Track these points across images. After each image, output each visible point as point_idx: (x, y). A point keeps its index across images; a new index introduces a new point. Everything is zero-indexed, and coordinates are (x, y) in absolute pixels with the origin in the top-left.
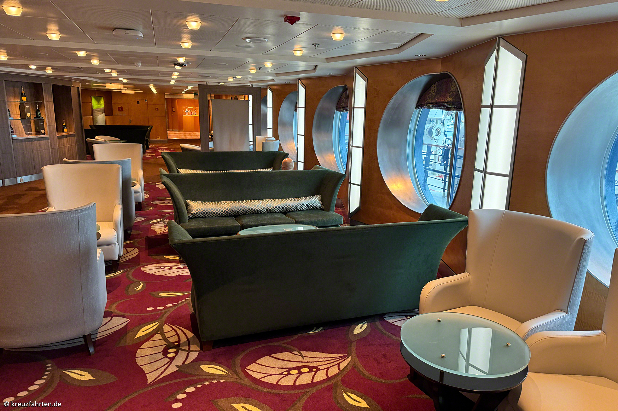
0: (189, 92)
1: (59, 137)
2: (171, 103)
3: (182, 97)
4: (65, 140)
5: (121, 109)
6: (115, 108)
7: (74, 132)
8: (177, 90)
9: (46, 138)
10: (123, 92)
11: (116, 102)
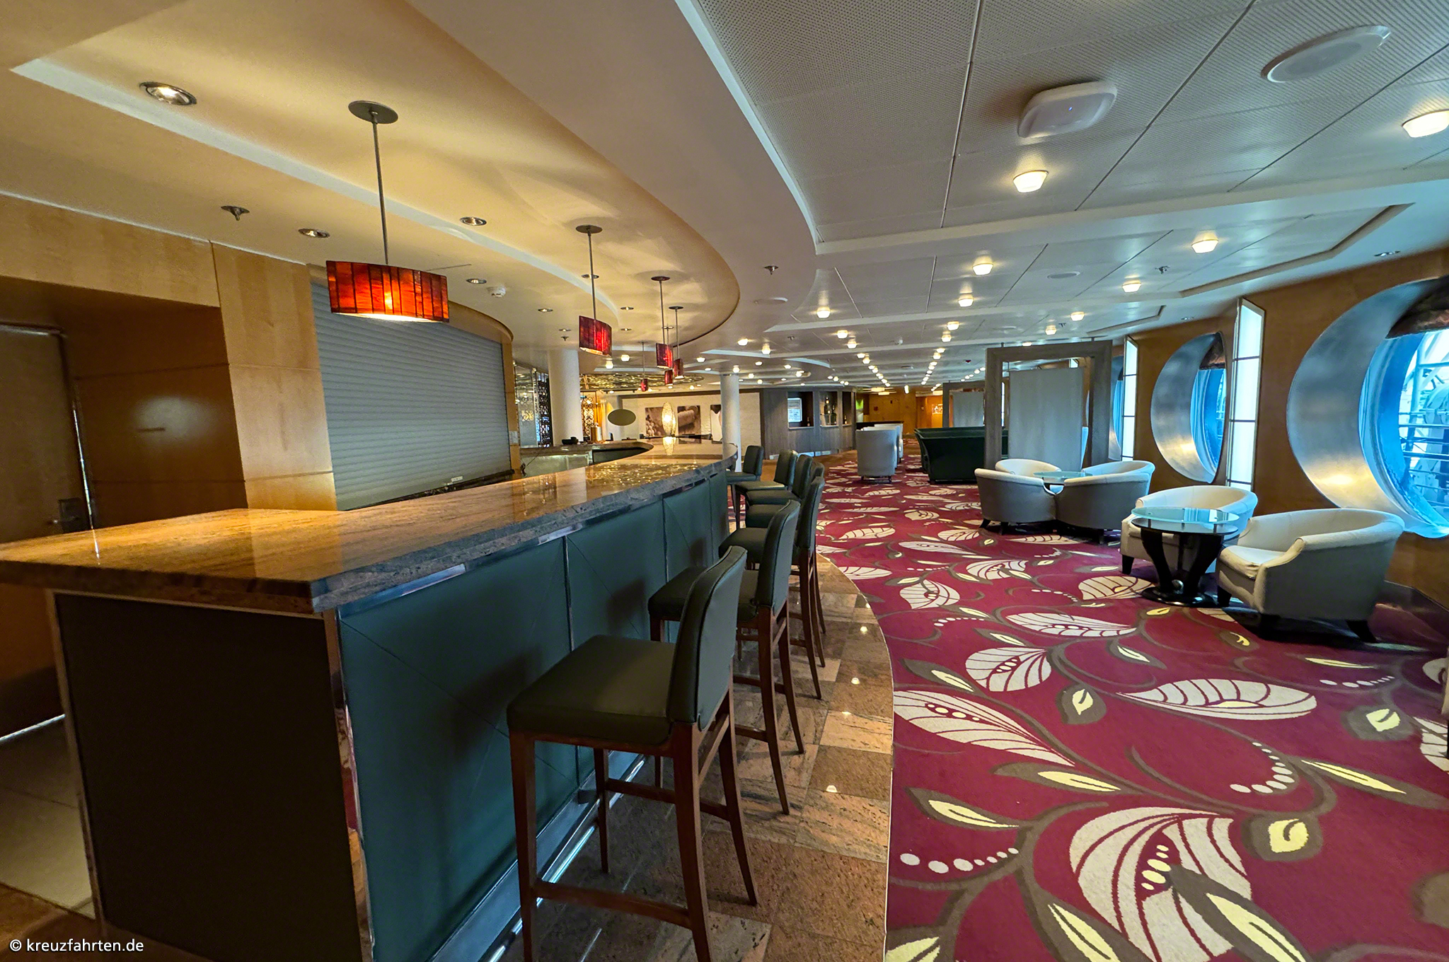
0: (938, 389)
1: (844, 427)
2: (921, 400)
3: (931, 395)
4: (846, 429)
5: (876, 409)
6: (871, 408)
7: (851, 424)
8: (927, 389)
9: (837, 427)
10: (880, 394)
11: (873, 403)
